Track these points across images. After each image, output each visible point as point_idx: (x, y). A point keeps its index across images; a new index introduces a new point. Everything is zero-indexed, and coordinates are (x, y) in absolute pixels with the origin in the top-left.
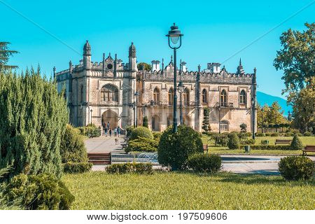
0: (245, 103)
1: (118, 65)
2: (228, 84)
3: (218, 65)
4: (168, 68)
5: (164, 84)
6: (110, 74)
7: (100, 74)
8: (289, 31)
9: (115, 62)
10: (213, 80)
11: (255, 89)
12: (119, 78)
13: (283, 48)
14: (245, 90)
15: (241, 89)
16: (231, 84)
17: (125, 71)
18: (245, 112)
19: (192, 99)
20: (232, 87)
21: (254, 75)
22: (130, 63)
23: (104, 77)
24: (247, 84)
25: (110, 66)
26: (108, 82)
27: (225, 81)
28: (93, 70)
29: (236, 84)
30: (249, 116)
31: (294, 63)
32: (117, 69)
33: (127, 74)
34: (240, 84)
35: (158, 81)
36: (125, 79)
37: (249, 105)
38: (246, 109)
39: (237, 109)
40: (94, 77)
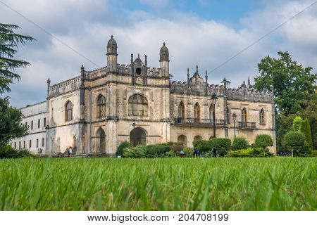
2: (248, 101)
4: (194, 80)
5: (190, 98)
6: (139, 80)
7: (129, 80)
9: (145, 67)
10: (234, 97)
12: (150, 86)
13: (260, 75)
14: (264, 109)
15: (260, 108)
16: (251, 101)
17: (155, 77)
20: (252, 105)
23: (133, 84)
24: (266, 102)
25: (139, 71)
26: (137, 91)
27: (245, 98)
28: (118, 74)
29: (256, 102)
32: (148, 74)
33: (159, 81)
35: (183, 94)
36: (156, 89)
40: (121, 83)
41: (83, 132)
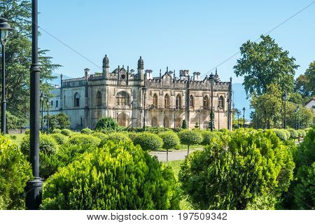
0: (223, 106)
1: (129, 76)
2: (209, 90)
3: (198, 74)
4: (165, 77)
5: (161, 90)
6: (124, 83)
7: (115, 83)
8: (248, 42)
9: (127, 73)
10: (198, 88)
11: (231, 95)
12: (130, 86)
13: (242, 57)
14: (223, 95)
15: (220, 95)
17: (134, 80)
18: (223, 114)
19: (184, 103)
21: (230, 83)
22: (139, 74)
23: (119, 85)
24: (225, 91)
25: (123, 76)
26: (120, 90)
27: (207, 88)
28: (110, 80)
29: (216, 91)
30: (226, 118)
31: (252, 70)
32: (129, 78)
33: (136, 83)
34: (219, 90)
35: (157, 88)
36: (135, 87)
37: (226, 109)
38: (224, 112)
39: (217, 112)
40: (111, 85)
41: (87, 115)
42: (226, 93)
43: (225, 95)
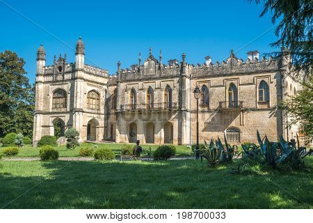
0: (267, 102)
1: (66, 66)
2: (237, 74)
5: (140, 83)
6: (59, 77)
11: (282, 78)
12: (67, 80)
14: (266, 80)
15: (259, 80)
16: (243, 74)
17: (72, 71)
18: (267, 114)
19: (175, 99)
25: (59, 69)
26: (57, 87)
27: (233, 71)
28: (45, 75)
29: (251, 73)
30: (274, 120)
32: (65, 70)
34: (257, 72)
35: (134, 80)
36: (72, 82)
37: (273, 103)
38: (269, 109)
39: (254, 110)
40: (45, 83)
42: (273, 75)
43: (272, 79)
